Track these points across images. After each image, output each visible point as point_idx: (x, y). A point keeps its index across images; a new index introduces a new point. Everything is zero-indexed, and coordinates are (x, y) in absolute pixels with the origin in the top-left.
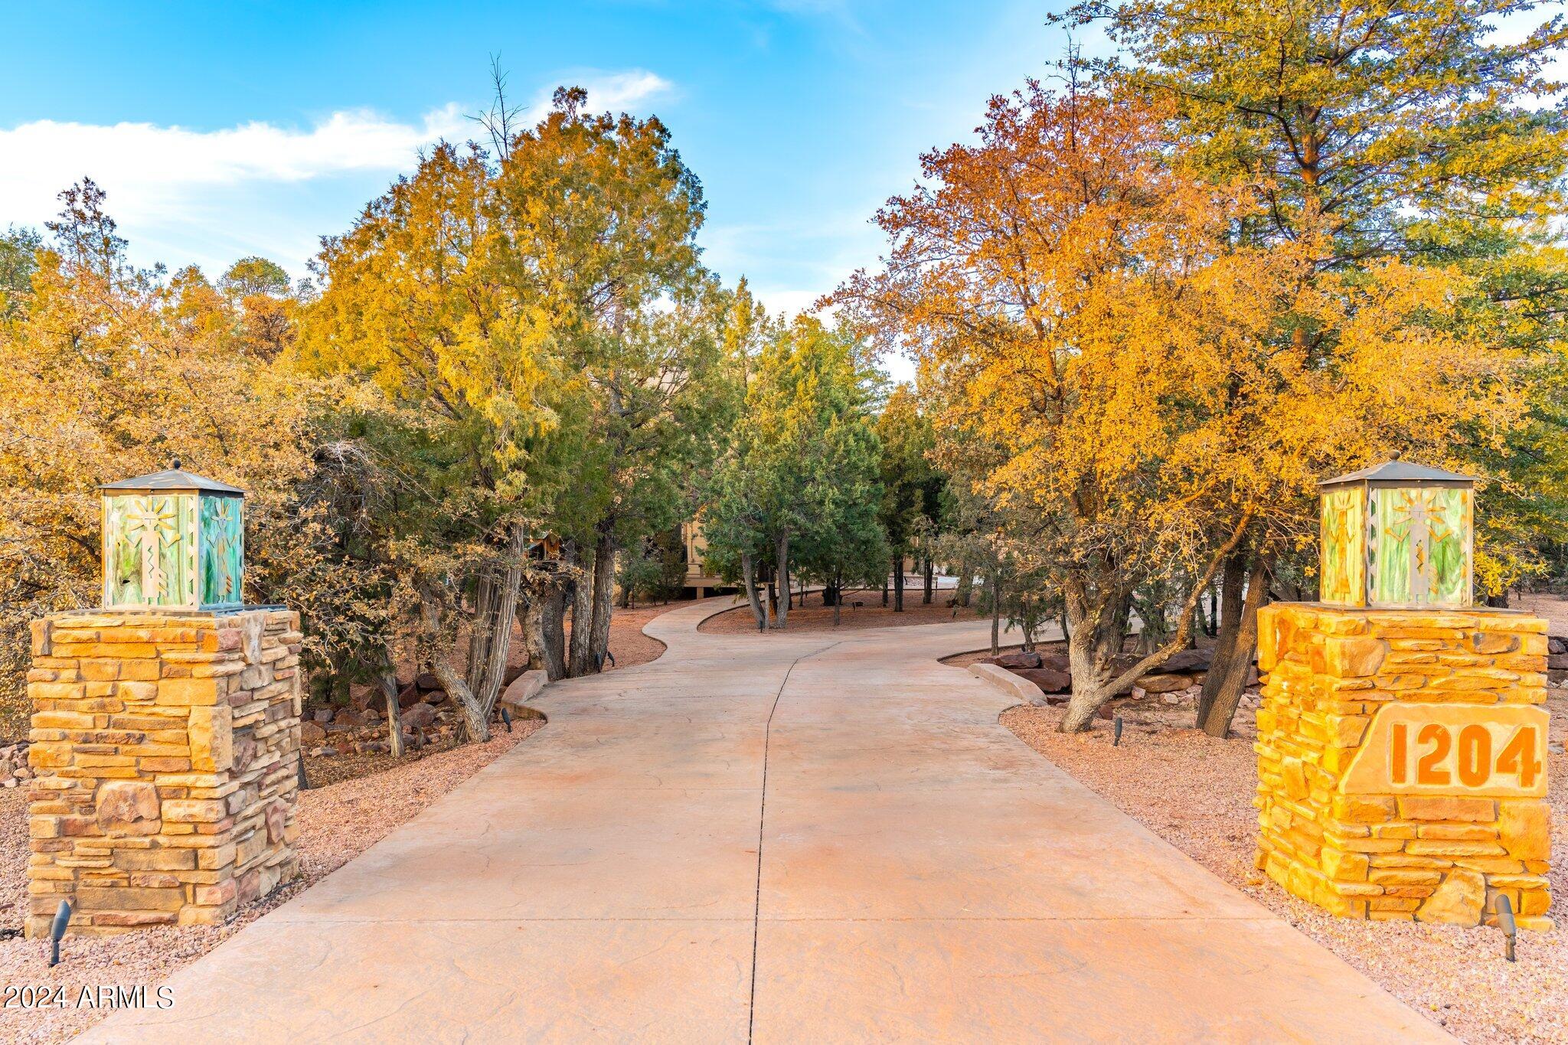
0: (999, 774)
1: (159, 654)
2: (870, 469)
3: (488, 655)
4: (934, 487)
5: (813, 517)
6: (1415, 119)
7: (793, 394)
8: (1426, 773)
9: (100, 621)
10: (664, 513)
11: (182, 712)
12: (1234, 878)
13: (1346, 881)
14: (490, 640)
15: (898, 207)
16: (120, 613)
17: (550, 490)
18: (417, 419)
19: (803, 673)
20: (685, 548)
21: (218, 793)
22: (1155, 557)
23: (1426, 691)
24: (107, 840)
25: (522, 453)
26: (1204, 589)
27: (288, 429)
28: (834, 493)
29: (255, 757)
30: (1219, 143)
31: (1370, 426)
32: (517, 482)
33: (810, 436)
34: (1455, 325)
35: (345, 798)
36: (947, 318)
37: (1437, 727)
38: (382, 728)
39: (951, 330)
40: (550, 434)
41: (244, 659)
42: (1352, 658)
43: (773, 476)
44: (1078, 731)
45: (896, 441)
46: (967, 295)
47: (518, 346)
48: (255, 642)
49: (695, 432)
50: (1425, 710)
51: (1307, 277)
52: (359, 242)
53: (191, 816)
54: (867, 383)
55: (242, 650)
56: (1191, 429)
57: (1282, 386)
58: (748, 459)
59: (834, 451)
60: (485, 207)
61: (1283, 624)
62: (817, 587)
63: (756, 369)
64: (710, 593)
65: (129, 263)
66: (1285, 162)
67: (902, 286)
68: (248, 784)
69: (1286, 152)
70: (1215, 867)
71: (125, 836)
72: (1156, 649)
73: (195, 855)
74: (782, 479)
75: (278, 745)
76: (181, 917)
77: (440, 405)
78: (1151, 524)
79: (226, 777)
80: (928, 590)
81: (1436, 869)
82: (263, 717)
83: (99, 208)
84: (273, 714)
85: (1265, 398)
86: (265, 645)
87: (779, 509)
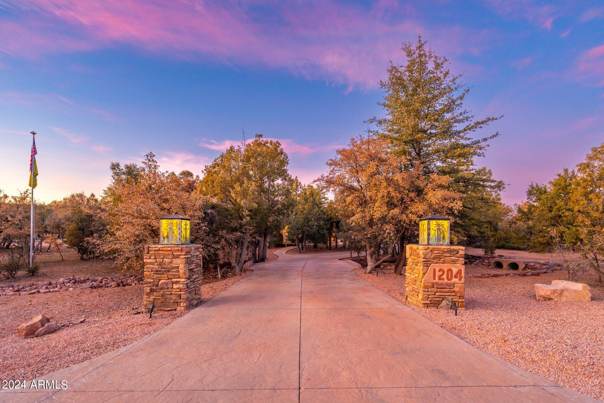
0: (352, 282)
1: (173, 253)
2: (324, 219)
3: (240, 257)
4: (338, 223)
5: (311, 229)
6: (440, 145)
7: (307, 202)
8: (440, 278)
9: (160, 246)
10: (279, 227)
11: (178, 265)
12: (401, 301)
13: (423, 300)
14: (241, 253)
15: (331, 161)
16: (164, 245)
17: (255, 221)
18: (226, 205)
19: (309, 262)
20: (283, 236)
21: (185, 283)
22: (385, 236)
23: (440, 262)
24: (161, 292)
25: (249, 213)
26: (396, 243)
27: (198, 207)
28: (316, 223)
29: (193, 276)
30: (399, 149)
31: (430, 209)
32: (248, 219)
33: (311, 211)
34: (448, 188)
35: (210, 286)
36: (341, 185)
37: (442, 269)
38: (216, 273)
39: (342, 188)
40: (255, 209)
41: (191, 254)
42: (425, 255)
43: (302, 220)
44: (369, 273)
45: (330, 213)
46: (346, 180)
47: (248, 190)
48: (193, 251)
49: (286, 210)
50: (440, 265)
51: (418, 178)
52: (213, 167)
53: (180, 287)
54: (323, 200)
55: (190, 253)
56: (393, 209)
57: (412, 200)
58: (297, 216)
59: (316, 214)
60: (241, 160)
61: (411, 248)
62: (312, 244)
63: (299, 197)
64: (288, 245)
65: (160, 171)
66: (413, 154)
67: (332, 178)
68: (191, 281)
69: (414, 151)
70: (397, 299)
71: (165, 292)
72: (386, 256)
73: (180, 296)
74: (305, 220)
75: (197, 273)
76: (177, 309)
77: (230, 203)
78: (385, 229)
79: (187, 279)
80: (336, 245)
81: (442, 298)
82: (195, 267)
83: (153, 158)
84: (197, 266)
85: (409, 203)
86: (195, 252)
87: (304, 227)
